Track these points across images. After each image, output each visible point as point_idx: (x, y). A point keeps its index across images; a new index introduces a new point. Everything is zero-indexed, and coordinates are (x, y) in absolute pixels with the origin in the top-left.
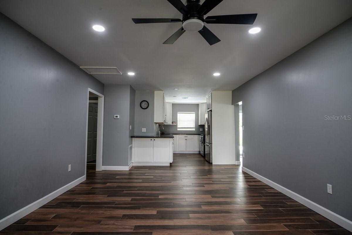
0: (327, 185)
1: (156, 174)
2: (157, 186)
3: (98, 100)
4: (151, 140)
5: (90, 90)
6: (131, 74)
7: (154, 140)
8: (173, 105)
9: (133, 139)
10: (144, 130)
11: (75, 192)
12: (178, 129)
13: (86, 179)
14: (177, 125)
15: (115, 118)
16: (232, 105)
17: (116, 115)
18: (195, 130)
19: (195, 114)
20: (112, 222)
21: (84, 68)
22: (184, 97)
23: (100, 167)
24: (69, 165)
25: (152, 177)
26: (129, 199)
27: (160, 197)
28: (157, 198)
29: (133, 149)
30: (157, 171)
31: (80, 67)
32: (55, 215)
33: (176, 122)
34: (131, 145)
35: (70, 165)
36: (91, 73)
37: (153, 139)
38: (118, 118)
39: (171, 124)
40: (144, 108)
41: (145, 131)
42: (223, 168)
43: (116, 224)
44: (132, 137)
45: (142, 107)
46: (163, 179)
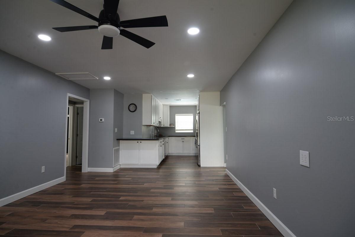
0: (273, 189)
1: (134, 176)
2: (127, 187)
3: (83, 104)
4: (138, 142)
5: (69, 95)
6: (107, 78)
7: (141, 142)
8: (171, 107)
9: (121, 141)
10: (132, 132)
11: (46, 192)
12: (177, 132)
13: (65, 180)
14: (175, 127)
15: (100, 121)
16: (220, 106)
17: (101, 119)
18: (193, 132)
19: (193, 116)
20: (56, 221)
21: (60, 74)
22: (177, 99)
23: (86, 169)
24: (42, 167)
25: (130, 179)
26: (89, 200)
27: (121, 198)
28: (118, 199)
29: (120, 152)
30: (139, 173)
31: (56, 74)
32: (11, 213)
33: (174, 124)
34: (118, 147)
35: (44, 166)
36: (70, 79)
37: (139, 141)
38: (103, 121)
39: (169, 126)
40: (132, 111)
41: (134, 134)
42: (208, 170)
43: (59, 223)
44: (118, 140)
45: (130, 110)
46: (138, 181)
